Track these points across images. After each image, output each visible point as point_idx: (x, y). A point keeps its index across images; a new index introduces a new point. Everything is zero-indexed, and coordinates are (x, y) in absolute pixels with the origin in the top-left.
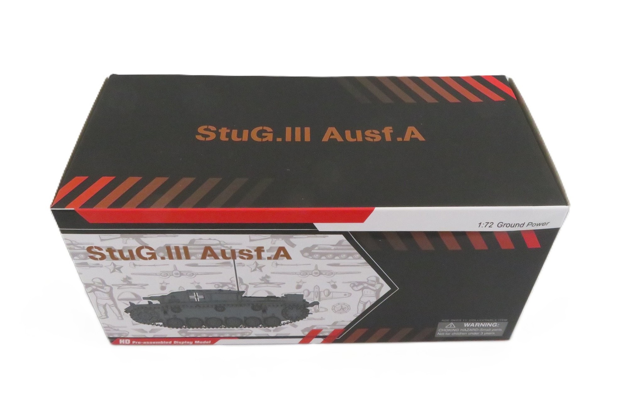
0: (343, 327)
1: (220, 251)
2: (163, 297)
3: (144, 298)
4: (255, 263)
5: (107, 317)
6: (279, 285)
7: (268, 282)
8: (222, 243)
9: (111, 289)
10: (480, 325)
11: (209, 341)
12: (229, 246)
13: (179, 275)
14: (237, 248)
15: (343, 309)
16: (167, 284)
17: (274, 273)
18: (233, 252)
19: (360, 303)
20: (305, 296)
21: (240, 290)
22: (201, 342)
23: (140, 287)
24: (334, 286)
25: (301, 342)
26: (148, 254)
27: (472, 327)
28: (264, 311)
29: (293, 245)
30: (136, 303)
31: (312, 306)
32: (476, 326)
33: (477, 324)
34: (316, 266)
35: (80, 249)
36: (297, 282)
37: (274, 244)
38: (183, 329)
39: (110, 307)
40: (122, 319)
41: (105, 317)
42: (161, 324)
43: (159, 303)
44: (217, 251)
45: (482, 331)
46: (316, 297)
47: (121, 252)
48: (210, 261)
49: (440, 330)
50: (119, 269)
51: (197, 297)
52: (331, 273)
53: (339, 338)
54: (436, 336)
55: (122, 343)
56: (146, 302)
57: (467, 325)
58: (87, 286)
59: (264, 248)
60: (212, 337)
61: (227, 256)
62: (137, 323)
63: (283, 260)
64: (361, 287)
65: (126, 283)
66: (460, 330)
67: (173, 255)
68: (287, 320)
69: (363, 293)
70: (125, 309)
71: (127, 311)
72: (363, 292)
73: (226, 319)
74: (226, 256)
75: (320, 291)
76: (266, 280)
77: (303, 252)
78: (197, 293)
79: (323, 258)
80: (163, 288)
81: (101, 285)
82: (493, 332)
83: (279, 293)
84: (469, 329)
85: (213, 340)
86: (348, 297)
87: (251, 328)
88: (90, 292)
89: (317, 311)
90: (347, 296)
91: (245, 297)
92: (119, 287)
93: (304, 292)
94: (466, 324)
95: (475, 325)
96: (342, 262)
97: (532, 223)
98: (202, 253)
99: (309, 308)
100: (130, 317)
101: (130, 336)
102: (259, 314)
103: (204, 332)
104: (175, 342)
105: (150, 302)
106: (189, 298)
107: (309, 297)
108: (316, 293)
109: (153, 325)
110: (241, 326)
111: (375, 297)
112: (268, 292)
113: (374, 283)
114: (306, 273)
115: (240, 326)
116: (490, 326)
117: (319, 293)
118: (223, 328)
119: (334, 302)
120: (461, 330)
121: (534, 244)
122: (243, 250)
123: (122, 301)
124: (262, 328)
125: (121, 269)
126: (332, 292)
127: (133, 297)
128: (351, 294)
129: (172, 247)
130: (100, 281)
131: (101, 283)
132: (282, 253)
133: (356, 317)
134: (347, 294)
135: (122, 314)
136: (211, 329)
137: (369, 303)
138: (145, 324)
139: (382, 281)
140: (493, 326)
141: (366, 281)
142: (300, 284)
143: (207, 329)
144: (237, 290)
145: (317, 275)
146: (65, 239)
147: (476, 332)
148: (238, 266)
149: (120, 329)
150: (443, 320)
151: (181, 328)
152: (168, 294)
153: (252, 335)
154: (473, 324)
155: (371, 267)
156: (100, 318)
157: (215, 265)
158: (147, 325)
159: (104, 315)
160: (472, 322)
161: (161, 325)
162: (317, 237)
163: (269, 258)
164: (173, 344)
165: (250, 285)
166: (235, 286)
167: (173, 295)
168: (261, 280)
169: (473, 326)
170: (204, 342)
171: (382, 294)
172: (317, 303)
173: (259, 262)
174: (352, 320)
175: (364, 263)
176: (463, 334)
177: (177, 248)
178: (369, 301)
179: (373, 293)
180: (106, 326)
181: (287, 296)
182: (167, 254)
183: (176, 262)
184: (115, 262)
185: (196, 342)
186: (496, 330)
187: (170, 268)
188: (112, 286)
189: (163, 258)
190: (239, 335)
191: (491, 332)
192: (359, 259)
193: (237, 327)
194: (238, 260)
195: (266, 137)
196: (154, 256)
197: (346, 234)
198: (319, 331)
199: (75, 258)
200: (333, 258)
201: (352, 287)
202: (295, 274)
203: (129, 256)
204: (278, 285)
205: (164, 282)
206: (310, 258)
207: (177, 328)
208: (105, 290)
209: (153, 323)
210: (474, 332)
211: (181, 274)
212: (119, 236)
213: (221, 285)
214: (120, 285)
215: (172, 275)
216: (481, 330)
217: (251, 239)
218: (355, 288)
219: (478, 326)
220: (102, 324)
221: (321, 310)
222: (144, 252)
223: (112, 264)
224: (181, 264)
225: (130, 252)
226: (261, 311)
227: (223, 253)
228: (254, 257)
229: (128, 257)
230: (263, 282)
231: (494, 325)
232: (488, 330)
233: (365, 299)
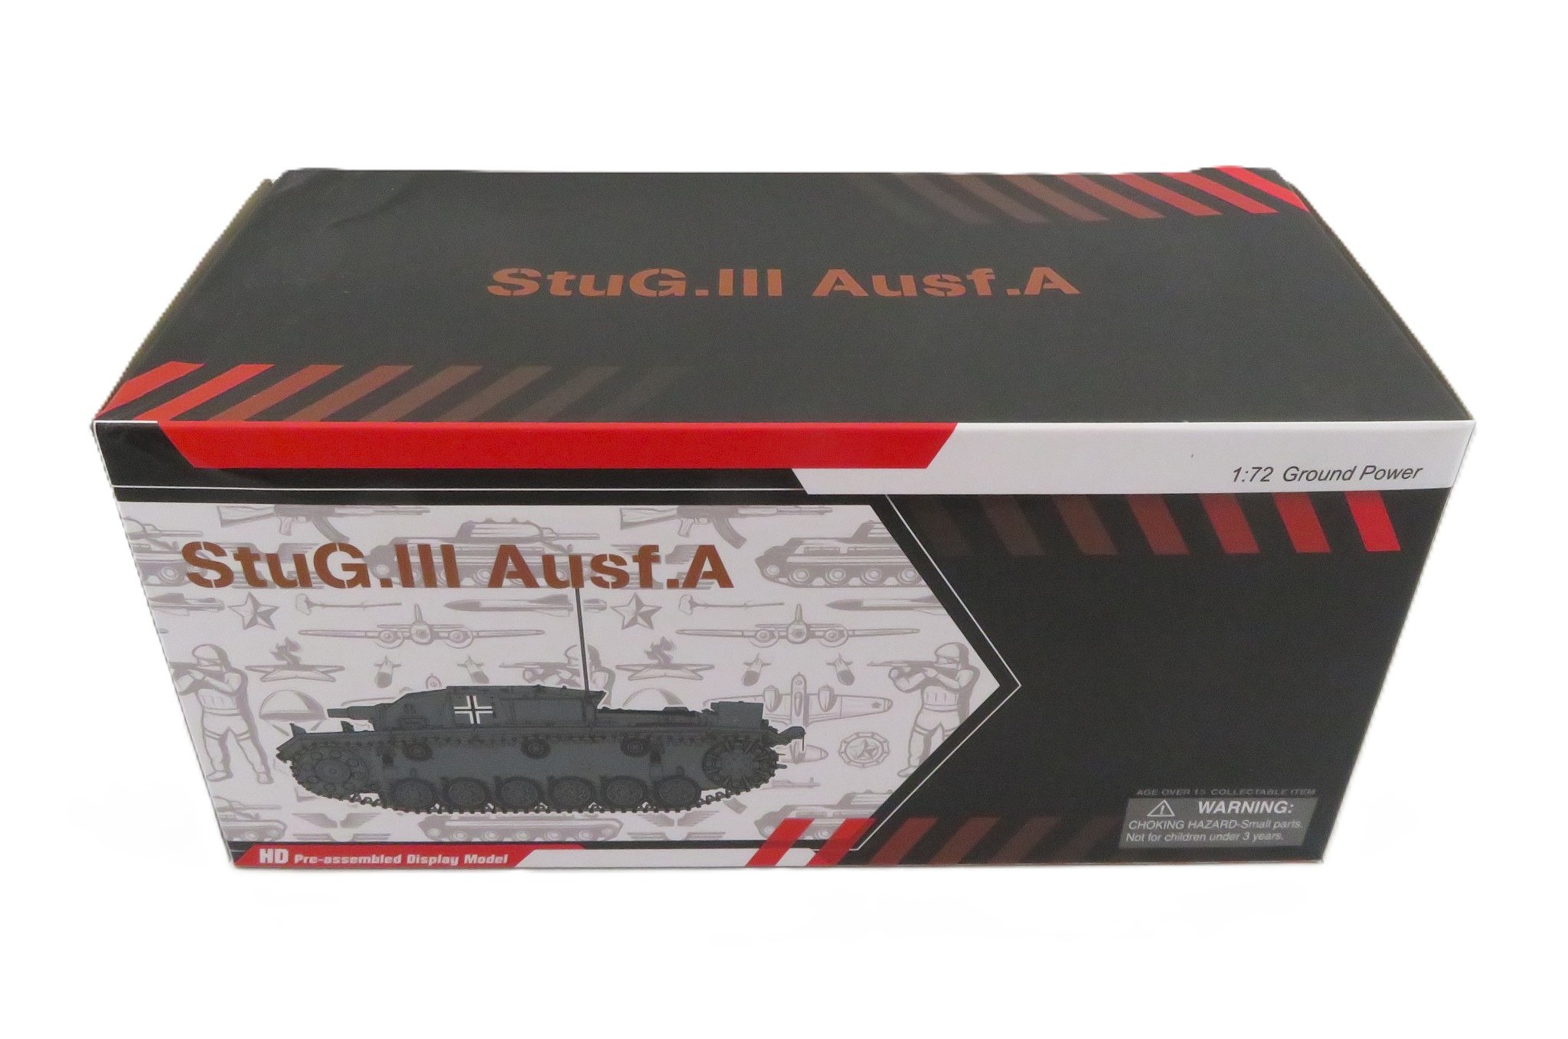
0: (867, 813)
1: (539, 560)
2: (383, 708)
3: (333, 713)
4: (634, 602)
5: (229, 775)
6: (696, 671)
7: (666, 664)
8: (546, 534)
9: (244, 679)
10: (1240, 809)
11: (503, 856)
12: (565, 543)
13: (429, 637)
14: (587, 549)
15: (869, 751)
16: (394, 666)
17: (681, 632)
18: (575, 561)
19: (917, 732)
20: (767, 707)
21: (592, 688)
22: (482, 860)
23: (321, 676)
24: (847, 678)
25: (755, 863)
26: (346, 567)
27: (1219, 816)
28: (656, 759)
29: (737, 541)
30: (308, 727)
31: (785, 743)
32: (1229, 811)
33: (1235, 805)
34: (799, 609)
35: (166, 550)
36: (746, 664)
37: (687, 535)
38: (433, 813)
39: (238, 742)
40: (270, 780)
41: (223, 775)
42: (374, 797)
43: (371, 728)
44: (534, 562)
45: (1248, 830)
46: (798, 714)
47: (273, 561)
48: (512, 592)
49: (1132, 826)
50: (267, 616)
51: (473, 710)
52: (840, 635)
53: (859, 848)
54: (1122, 845)
55: (266, 859)
56: (334, 726)
57: (1205, 807)
58: (179, 670)
59: (658, 551)
60: (510, 843)
61: (559, 575)
62: (310, 794)
63: (709, 588)
64: (919, 678)
65: (284, 663)
66: (1186, 826)
67: (414, 574)
68: (716, 788)
69: (925, 700)
70: (277, 749)
71: (283, 754)
72: (925, 696)
73: (553, 782)
74: (555, 572)
75: (808, 692)
76: (661, 655)
77: (763, 562)
78: (475, 698)
79: (819, 581)
80: (384, 680)
81: (217, 668)
82: (1278, 830)
83: (696, 700)
84: (1211, 821)
85: (513, 854)
86: (884, 711)
87: (618, 814)
88: (186, 692)
89: (799, 759)
90: (881, 709)
91: (605, 710)
92: (266, 674)
93: (763, 696)
94: (1203, 804)
95: (1227, 807)
96: (868, 596)
97: (1375, 468)
98: (493, 565)
99: (777, 749)
100: (290, 772)
101: (288, 838)
102: (640, 768)
103: (491, 825)
104: (411, 859)
105: (348, 724)
106: (454, 714)
107: (779, 711)
108: (798, 700)
109: (352, 800)
110: (592, 808)
111: (956, 713)
112: (668, 696)
113: (953, 666)
114: (769, 634)
115: (590, 807)
116: (1269, 811)
117: (805, 699)
118: (543, 814)
119: (847, 728)
120: (1190, 824)
121: (1379, 537)
122: (603, 557)
123: (272, 722)
124: (649, 812)
125: (273, 617)
126: (842, 696)
127: (301, 707)
128: (890, 704)
129: (412, 546)
130: (214, 655)
131: (219, 662)
132: (707, 567)
133: (905, 779)
134: (879, 701)
135: (270, 762)
136: (510, 814)
137: (939, 732)
138: (330, 797)
139: (974, 658)
140: (1276, 811)
141: (933, 659)
142: (755, 668)
143: (500, 814)
144: (583, 688)
145: (800, 640)
146: (127, 519)
147: (1232, 831)
148: (586, 609)
149: (265, 815)
150: (1140, 792)
151: (429, 812)
152: (394, 701)
153: (622, 837)
154: (1222, 803)
155: (944, 611)
156: (209, 778)
157: (523, 604)
158: (337, 800)
159: (220, 767)
160: (1219, 797)
161: (374, 800)
162: (800, 512)
163: (672, 584)
164: (404, 865)
165: (619, 674)
166: (579, 676)
167: (411, 701)
168: (650, 655)
169: (1224, 812)
170: (489, 858)
171: (976, 702)
172: (797, 733)
173: (646, 595)
174: (894, 791)
175: (926, 600)
176: (1197, 838)
177: (425, 551)
178: (941, 725)
179: (952, 699)
180: (225, 804)
181: (719, 708)
182: (396, 566)
183: (420, 594)
184: (257, 592)
185: (468, 858)
186: (1285, 825)
187: (403, 616)
188: (246, 671)
189: (386, 583)
190: (585, 837)
191: (1270, 830)
192: (913, 584)
193: (581, 811)
194: (589, 590)
195: (669, 287)
196: (361, 578)
197: (878, 503)
198: (803, 824)
199: (153, 579)
200: (843, 583)
201: (894, 680)
202: (743, 636)
203: (295, 575)
204: (693, 671)
205: (386, 661)
206: (780, 583)
207: (418, 812)
208: (228, 683)
209: (352, 796)
210: (1224, 831)
211: (434, 634)
212: (271, 511)
213: (540, 671)
214: (268, 670)
215: (410, 638)
216: (1246, 824)
217: (626, 519)
218: (903, 683)
219: (1237, 812)
220: (215, 797)
221: (810, 754)
222: (336, 562)
223: (250, 602)
224: (434, 602)
225: (300, 560)
226: (647, 758)
227: (548, 561)
228: (631, 581)
229: (291, 579)
230: (655, 662)
231: (1279, 808)
232: (1262, 825)
233: (929, 721)
